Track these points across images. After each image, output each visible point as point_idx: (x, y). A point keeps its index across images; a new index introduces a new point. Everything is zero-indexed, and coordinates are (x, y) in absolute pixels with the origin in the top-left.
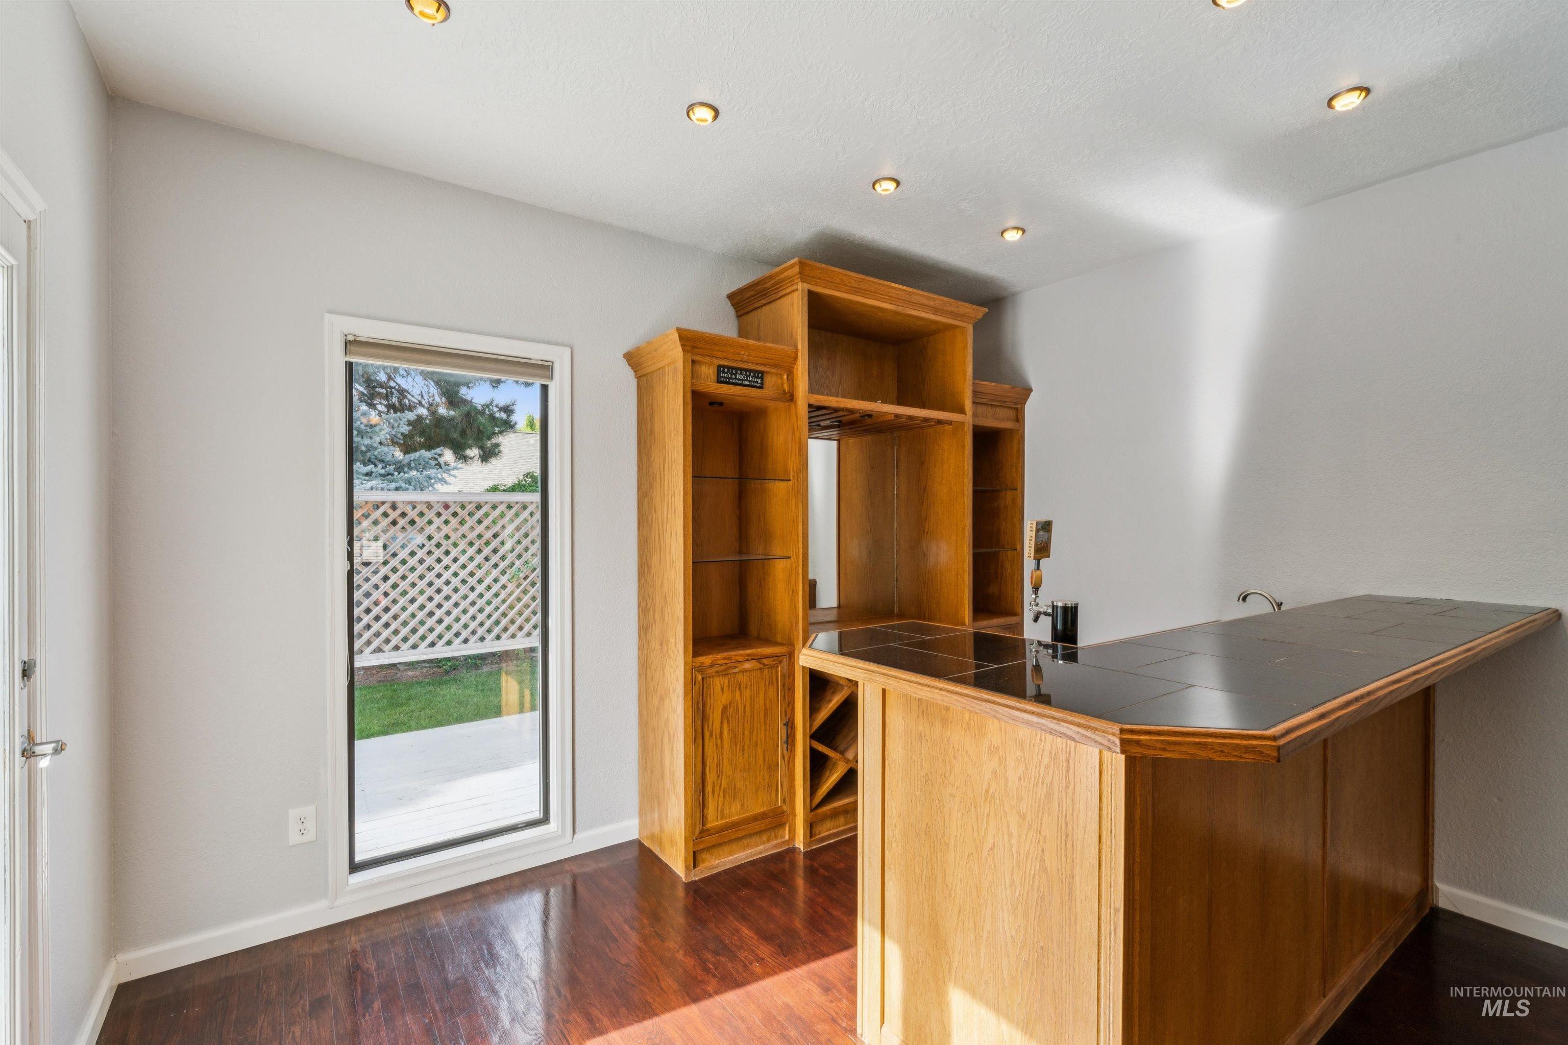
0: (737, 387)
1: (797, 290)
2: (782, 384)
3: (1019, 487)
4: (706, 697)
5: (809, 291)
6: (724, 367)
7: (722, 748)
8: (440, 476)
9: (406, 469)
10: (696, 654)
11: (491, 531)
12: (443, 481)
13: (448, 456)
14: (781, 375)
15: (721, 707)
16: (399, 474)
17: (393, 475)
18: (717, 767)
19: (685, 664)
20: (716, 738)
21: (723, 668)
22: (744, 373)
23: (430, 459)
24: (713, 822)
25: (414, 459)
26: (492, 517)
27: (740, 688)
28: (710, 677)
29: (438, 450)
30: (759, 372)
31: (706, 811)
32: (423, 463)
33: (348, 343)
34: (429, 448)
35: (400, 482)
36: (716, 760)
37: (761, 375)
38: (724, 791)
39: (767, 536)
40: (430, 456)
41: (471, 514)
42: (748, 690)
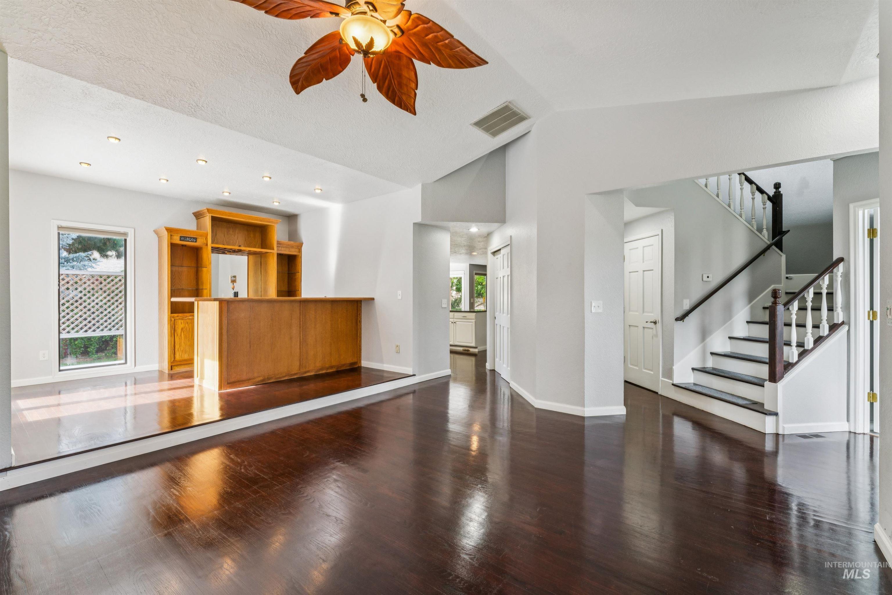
0: (186, 242)
1: (208, 216)
2: (204, 241)
3: (300, 271)
4: (176, 325)
5: (212, 216)
6: (182, 237)
7: (181, 339)
8: (90, 265)
9: (71, 261)
10: (172, 313)
11: (114, 287)
12: (92, 267)
13: (96, 254)
14: (203, 239)
15: (181, 328)
16: (67, 263)
17: (64, 264)
18: (179, 344)
19: (168, 315)
20: (179, 336)
21: (182, 317)
22: (189, 238)
23: (85, 257)
24: (178, 357)
25: (76, 257)
26: (115, 281)
27: (188, 323)
28: (177, 320)
29: (90, 253)
30: (195, 238)
31: (175, 355)
32: (80, 258)
33: (58, 227)
34: (85, 251)
35: (68, 267)
36: (179, 342)
37: (196, 239)
38: (182, 351)
39: (202, 284)
40: (85, 255)
41: (105, 280)
42: (191, 324)
